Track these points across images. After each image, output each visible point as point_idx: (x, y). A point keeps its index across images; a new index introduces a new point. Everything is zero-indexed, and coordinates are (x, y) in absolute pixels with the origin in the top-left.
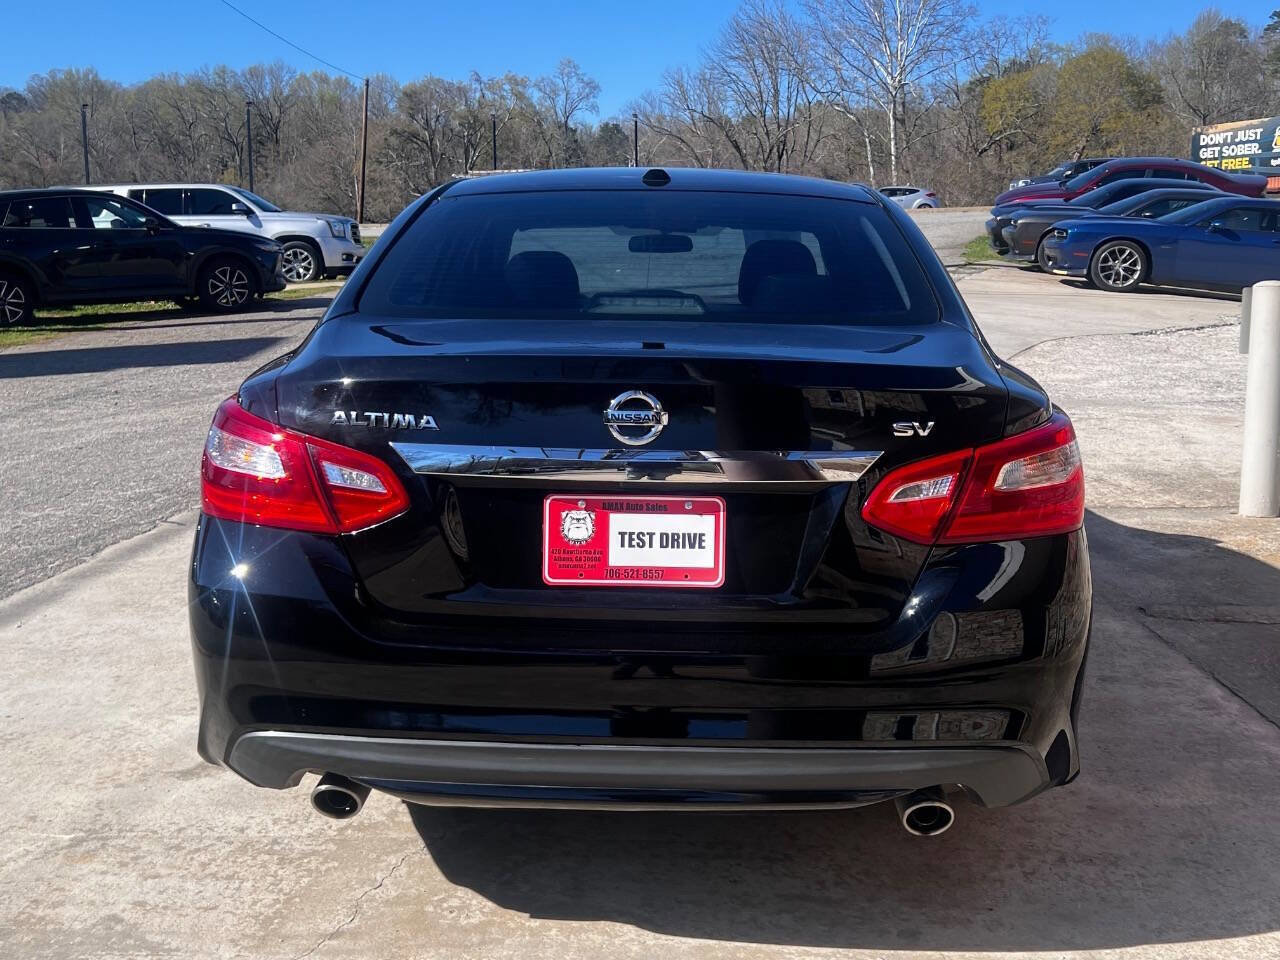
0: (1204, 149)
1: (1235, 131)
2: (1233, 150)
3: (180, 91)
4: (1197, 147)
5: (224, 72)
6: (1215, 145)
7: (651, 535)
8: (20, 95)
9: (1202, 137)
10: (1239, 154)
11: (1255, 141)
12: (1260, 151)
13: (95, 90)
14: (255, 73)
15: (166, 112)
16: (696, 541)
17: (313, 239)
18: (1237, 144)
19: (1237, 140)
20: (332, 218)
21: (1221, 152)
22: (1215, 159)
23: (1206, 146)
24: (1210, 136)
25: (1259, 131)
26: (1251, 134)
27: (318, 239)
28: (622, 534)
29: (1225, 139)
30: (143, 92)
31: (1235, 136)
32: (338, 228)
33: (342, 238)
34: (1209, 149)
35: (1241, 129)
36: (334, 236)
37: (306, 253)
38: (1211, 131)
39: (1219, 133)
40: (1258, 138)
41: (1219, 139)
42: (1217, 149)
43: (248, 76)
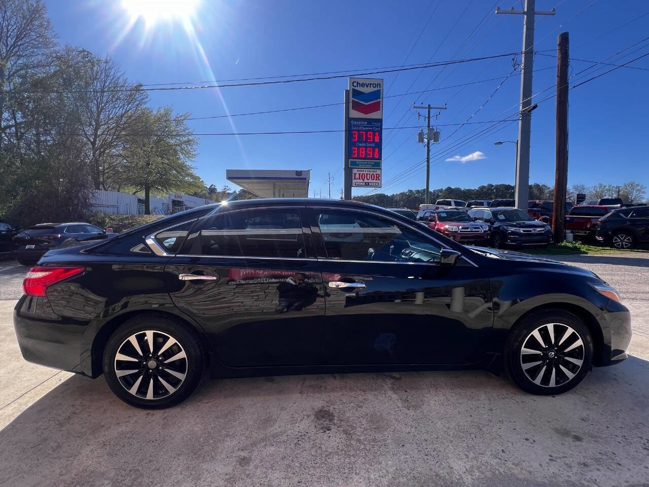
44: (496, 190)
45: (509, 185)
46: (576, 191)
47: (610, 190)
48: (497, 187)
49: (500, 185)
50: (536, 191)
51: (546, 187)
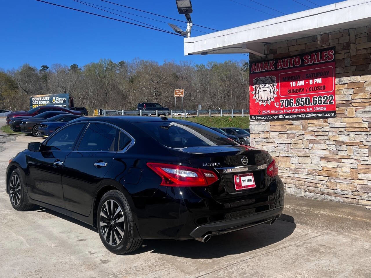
0: (34, 102)
1: (42, 98)
2: (42, 102)
4: (31, 101)
6: (36, 101)
9: (33, 98)
10: (44, 103)
11: (48, 100)
12: (49, 103)
16: (250, 180)
18: (43, 101)
19: (43, 100)
21: (38, 103)
22: (37, 104)
23: (34, 101)
24: (35, 98)
25: (49, 98)
26: (46, 98)
29: (39, 99)
31: (42, 99)
34: (35, 102)
35: (43, 97)
38: (35, 97)
39: (38, 97)
40: (49, 99)
41: (38, 99)
42: (37, 102)
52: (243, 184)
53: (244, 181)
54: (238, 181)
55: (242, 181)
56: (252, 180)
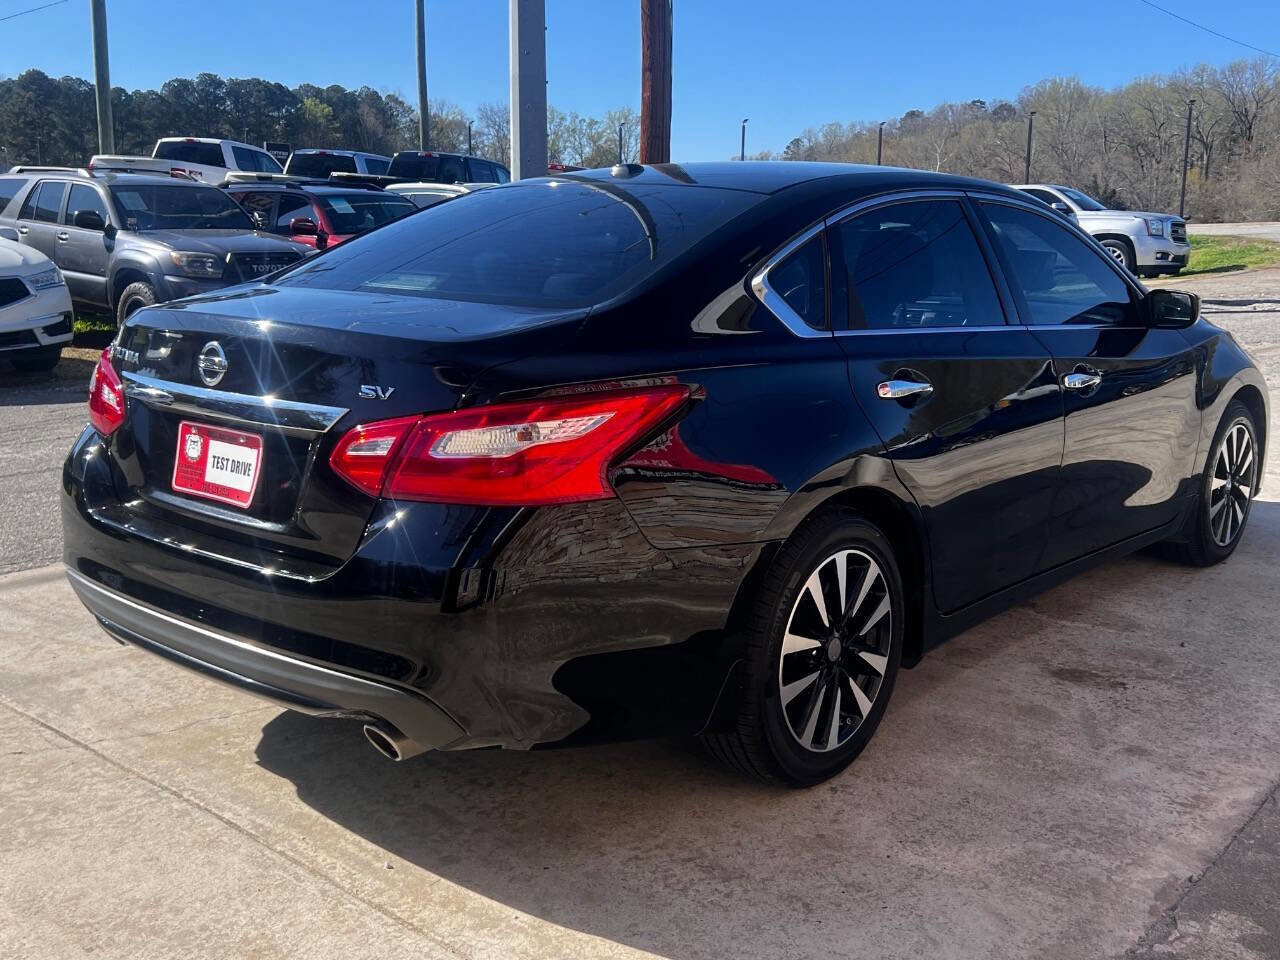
3: (1156, 93)
5: (1203, 70)
7: (228, 460)
8: (1011, 106)
13: (1076, 96)
14: (1236, 70)
15: (1139, 115)
16: (246, 468)
17: (1128, 237)
20: (1150, 216)
27: (1132, 238)
28: (214, 457)
30: (1118, 97)
32: (1155, 227)
33: (1160, 237)
36: (1151, 235)
37: (1119, 252)
43: (1227, 73)
44: (235, 103)
45: (279, 86)
46: (488, 126)
47: (574, 131)
48: (237, 89)
49: (248, 82)
50: (371, 120)
51: (402, 103)
52: (213, 475)
53: (220, 462)
54: (193, 451)
55: (210, 460)
56: (253, 468)
